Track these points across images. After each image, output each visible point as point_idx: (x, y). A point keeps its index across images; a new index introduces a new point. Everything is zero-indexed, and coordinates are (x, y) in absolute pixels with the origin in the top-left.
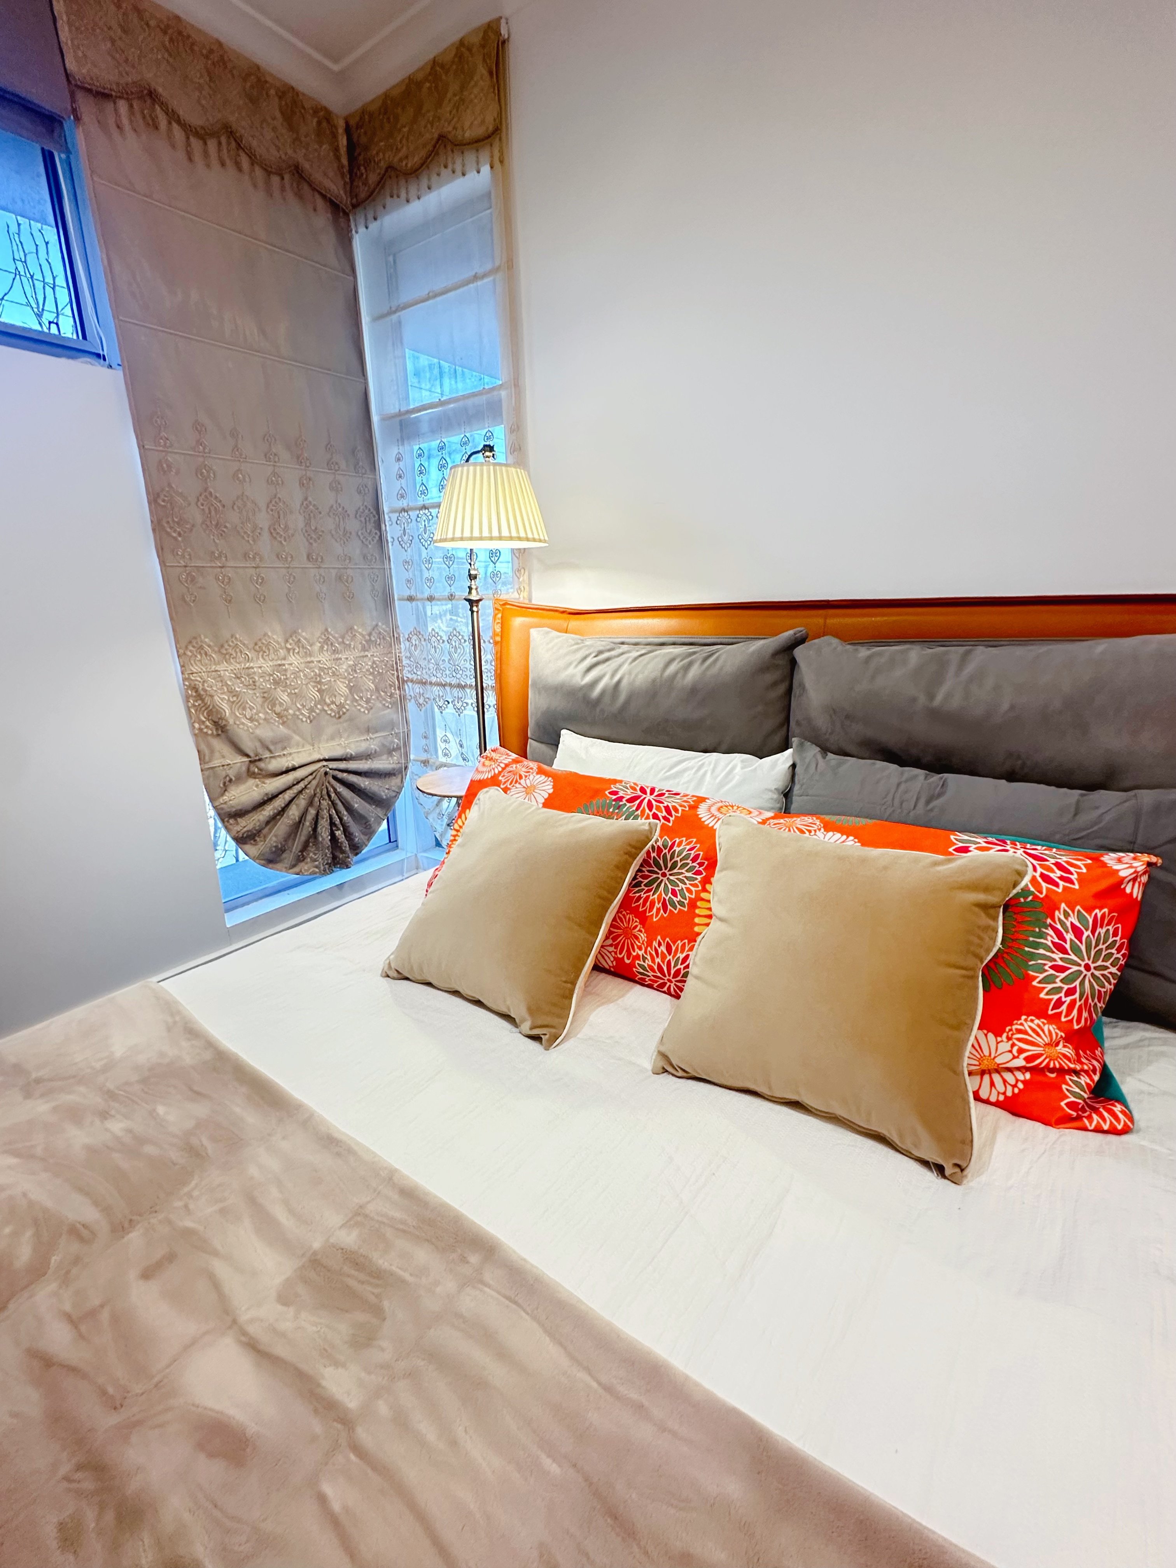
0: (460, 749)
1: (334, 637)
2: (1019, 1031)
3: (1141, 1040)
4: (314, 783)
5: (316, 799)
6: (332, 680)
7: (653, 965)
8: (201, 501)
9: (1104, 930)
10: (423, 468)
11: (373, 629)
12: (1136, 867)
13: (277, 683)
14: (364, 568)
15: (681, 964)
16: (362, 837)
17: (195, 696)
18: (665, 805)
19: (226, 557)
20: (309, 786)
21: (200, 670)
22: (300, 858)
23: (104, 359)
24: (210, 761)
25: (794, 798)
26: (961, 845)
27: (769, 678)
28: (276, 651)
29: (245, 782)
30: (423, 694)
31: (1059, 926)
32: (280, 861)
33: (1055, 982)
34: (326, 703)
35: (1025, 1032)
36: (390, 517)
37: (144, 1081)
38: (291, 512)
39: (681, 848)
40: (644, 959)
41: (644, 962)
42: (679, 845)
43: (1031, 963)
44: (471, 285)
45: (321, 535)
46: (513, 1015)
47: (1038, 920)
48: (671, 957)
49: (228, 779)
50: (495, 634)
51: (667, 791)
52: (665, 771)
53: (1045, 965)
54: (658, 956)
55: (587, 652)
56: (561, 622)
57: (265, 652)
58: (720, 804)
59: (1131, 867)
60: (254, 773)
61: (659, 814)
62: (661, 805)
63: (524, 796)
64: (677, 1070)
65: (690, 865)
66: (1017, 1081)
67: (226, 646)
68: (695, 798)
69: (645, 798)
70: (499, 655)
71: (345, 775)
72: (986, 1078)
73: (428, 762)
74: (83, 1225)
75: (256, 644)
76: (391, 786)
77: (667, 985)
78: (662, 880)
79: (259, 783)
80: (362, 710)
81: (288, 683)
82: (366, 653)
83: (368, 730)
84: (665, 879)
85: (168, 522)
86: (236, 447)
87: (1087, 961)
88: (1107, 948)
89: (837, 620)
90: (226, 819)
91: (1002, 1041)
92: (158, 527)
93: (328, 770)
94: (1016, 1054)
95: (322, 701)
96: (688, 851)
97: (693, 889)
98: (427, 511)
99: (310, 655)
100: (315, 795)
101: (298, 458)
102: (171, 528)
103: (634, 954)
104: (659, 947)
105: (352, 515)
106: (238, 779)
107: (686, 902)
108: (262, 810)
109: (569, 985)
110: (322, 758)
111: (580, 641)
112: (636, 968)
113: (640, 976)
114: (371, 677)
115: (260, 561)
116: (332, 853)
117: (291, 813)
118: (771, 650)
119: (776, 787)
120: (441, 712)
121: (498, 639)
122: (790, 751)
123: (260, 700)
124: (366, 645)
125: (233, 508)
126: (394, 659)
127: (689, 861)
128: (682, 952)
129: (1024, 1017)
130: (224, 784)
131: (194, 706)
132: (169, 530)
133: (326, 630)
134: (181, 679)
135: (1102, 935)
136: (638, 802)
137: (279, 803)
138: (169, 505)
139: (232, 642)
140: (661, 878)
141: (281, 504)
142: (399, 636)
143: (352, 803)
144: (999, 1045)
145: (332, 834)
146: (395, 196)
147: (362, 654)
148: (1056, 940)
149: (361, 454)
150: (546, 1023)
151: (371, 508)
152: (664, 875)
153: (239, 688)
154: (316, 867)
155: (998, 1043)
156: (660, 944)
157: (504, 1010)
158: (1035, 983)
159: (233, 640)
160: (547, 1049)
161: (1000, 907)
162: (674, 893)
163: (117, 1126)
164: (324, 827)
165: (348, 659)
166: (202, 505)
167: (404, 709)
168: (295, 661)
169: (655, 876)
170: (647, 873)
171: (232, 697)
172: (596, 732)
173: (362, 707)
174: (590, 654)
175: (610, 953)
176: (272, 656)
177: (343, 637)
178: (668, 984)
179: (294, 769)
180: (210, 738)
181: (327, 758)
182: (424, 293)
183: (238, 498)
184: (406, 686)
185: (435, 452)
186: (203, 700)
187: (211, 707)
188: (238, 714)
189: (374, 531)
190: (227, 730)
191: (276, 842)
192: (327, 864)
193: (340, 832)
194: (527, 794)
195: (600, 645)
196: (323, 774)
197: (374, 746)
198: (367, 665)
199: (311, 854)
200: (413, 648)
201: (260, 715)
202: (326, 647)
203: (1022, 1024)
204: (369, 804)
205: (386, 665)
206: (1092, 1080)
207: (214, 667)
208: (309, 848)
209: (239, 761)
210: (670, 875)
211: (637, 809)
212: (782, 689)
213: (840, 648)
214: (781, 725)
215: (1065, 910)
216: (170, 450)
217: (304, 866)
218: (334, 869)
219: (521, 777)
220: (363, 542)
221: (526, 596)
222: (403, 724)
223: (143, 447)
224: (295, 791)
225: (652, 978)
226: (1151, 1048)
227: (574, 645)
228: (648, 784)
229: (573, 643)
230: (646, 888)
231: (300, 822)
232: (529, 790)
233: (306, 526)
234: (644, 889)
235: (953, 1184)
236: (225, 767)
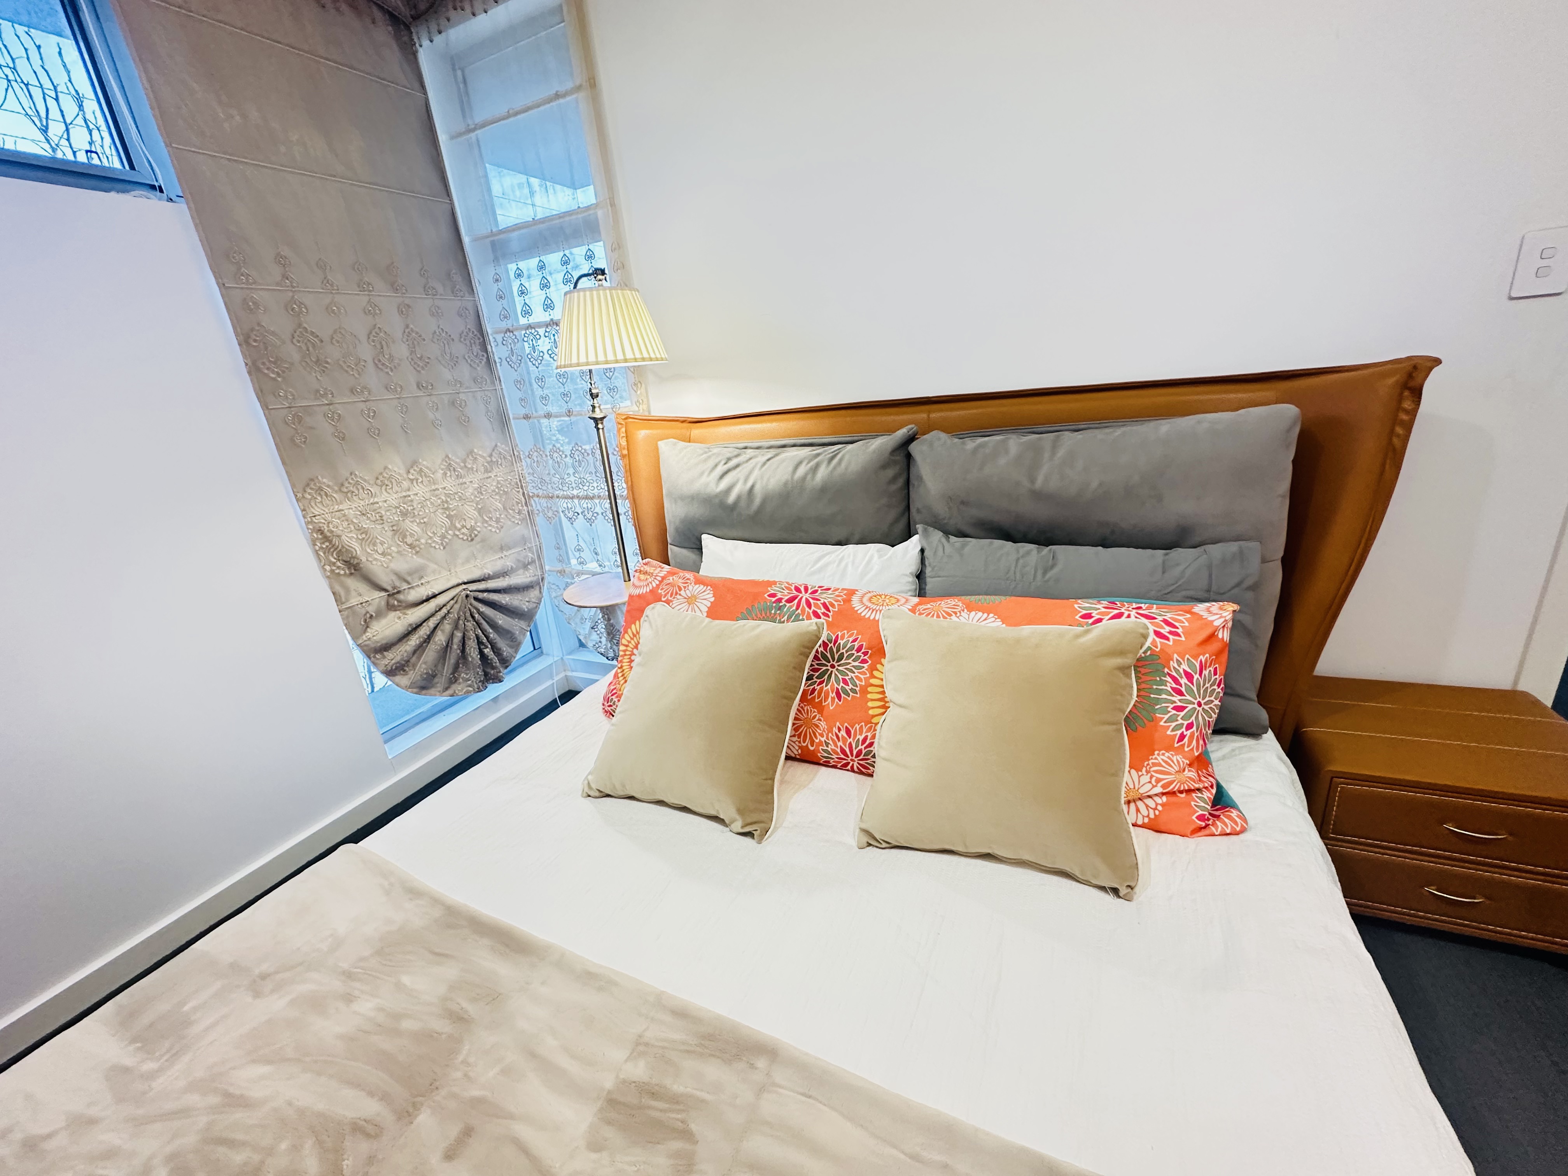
0: (595, 556)
1: (456, 463)
2: (1154, 765)
3: (1233, 750)
4: (457, 606)
5: (461, 622)
6: (460, 504)
7: (836, 749)
8: (297, 338)
9: (1208, 671)
10: (523, 288)
11: (493, 450)
12: (1225, 617)
13: (405, 514)
14: (476, 391)
15: (862, 745)
16: (510, 650)
17: (321, 539)
18: (822, 602)
19: (332, 394)
20: (451, 610)
21: (322, 512)
22: (453, 680)
23: (161, 191)
24: (347, 600)
25: (928, 580)
26: (1084, 612)
27: (890, 473)
28: (399, 483)
29: (386, 616)
30: (551, 507)
31: (1174, 674)
32: (432, 687)
33: (1177, 720)
34: (456, 527)
35: (1160, 765)
36: (494, 338)
37: (379, 953)
38: (394, 342)
39: (845, 640)
40: (827, 744)
41: (828, 747)
42: (842, 639)
43: (1156, 707)
44: (553, 104)
45: (428, 363)
46: (722, 817)
47: (1158, 670)
48: (851, 740)
49: (368, 615)
50: (621, 449)
51: (820, 587)
52: (809, 567)
53: (1168, 707)
54: (839, 741)
55: (717, 460)
56: (683, 429)
57: (387, 485)
58: (869, 595)
59: (1221, 617)
60: (393, 606)
61: (819, 611)
62: (818, 602)
63: (686, 607)
64: (880, 842)
65: (856, 655)
66: (1157, 804)
67: (347, 485)
68: (846, 592)
69: (801, 598)
70: (628, 467)
71: (485, 594)
72: (1132, 805)
73: (564, 571)
74: (365, 1121)
75: (377, 479)
76: (530, 598)
77: (851, 765)
78: (832, 671)
79: (401, 615)
80: (493, 530)
81: (416, 514)
82: (490, 474)
83: (502, 549)
84: (834, 670)
85: (264, 364)
86: (325, 281)
87: (1198, 699)
88: (1211, 686)
89: (938, 414)
90: (372, 655)
91: (1143, 775)
92: (254, 369)
93: (469, 592)
94: (1154, 784)
95: (453, 527)
96: (852, 642)
97: (862, 677)
98: (533, 331)
99: (435, 484)
100: (459, 618)
101: (392, 285)
102: (268, 369)
103: (817, 741)
104: (839, 732)
105: (456, 340)
106: (379, 615)
107: (857, 689)
108: (408, 640)
109: (770, 782)
110: (461, 582)
111: (707, 450)
112: (820, 753)
113: (825, 760)
114: (497, 497)
115: (369, 394)
116: (484, 671)
117: (437, 639)
118: (889, 448)
119: (910, 571)
120: (572, 524)
121: (625, 452)
122: (915, 538)
123: (390, 534)
124: (488, 466)
125: (332, 343)
126: (517, 477)
127: (853, 652)
128: (861, 734)
129: (1156, 752)
130: (365, 621)
131: (321, 548)
132: (266, 371)
133: (447, 456)
134: (304, 524)
135: (1207, 676)
136: (796, 601)
137: (424, 631)
138: (261, 344)
139: (352, 479)
140: (831, 669)
141: (381, 334)
142: (519, 453)
143: (497, 620)
144: (1141, 778)
145: (481, 653)
146: (459, 10)
147: (486, 475)
148: (1174, 686)
149: (458, 278)
150: (754, 820)
151: (474, 330)
152: (833, 666)
153: (366, 525)
154: (470, 686)
155: (1139, 777)
156: (839, 730)
157: (713, 813)
158: (1162, 723)
159: (353, 476)
160: (760, 842)
161: (1130, 667)
162: (845, 682)
163: (366, 1006)
164: (471, 647)
165: (473, 480)
166: (299, 341)
167: (533, 523)
168: (420, 491)
169: (824, 668)
170: (816, 667)
171: (361, 534)
172: (734, 534)
173: (493, 527)
174: (720, 462)
175: (794, 742)
176: (395, 488)
177: (464, 461)
178: (851, 763)
179: (434, 596)
180: (343, 578)
181: (466, 581)
182: (503, 110)
183: (335, 332)
184: (532, 501)
185: (535, 272)
186: (330, 542)
187: (340, 547)
188: (369, 551)
189: (481, 353)
190: (361, 568)
191: (426, 669)
192: (480, 681)
193: (488, 650)
194: (690, 604)
195: (728, 453)
196: (464, 598)
197: (509, 563)
198: (492, 485)
199: (462, 675)
200: (535, 464)
201: (393, 548)
202: (448, 472)
203: (1156, 759)
204: (511, 617)
205: (510, 484)
206: (1211, 794)
207: (337, 507)
208: (460, 669)
209: (377, 598)
210: (838, 666)
211: (797, 608)
212: (901, 482)
213: (949, 441)
214: (903, 514)
215: (1177, 660)
216: (253, 286)
217: (456, 687)
218: (487, 685)
219: (680, 589)
220: (470, 365)
221: (645, 409)
222: (534, 538)
223: (224, 285)
224: (439, 617)
225: (837, 760)
226: (1242, 756)
227: (702, 454)
228: (799, 581)
229: (702, 452)
230: (819, 681)
231: (447, 646)
232: (691, 600)
233: (411, 354)
234: (816, 682)
235: (1127, 902)
236: (364, 604)
